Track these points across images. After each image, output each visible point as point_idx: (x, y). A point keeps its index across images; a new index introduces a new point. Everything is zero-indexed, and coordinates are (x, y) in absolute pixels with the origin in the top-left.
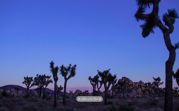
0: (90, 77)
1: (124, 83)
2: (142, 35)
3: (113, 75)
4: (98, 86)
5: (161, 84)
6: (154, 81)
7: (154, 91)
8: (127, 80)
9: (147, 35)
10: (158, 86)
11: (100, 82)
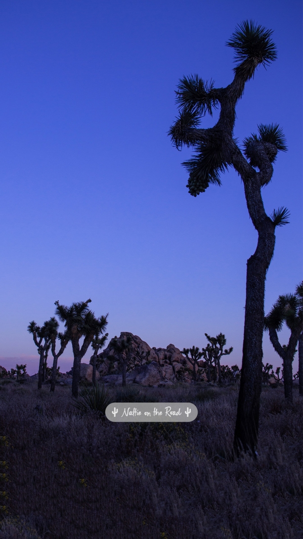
0: (33, 324)
1: (126, 344)
2: (188, 189)
3: (97, 316)
4: (53, 350)
5: (227, 352)
6: (208, 345)
7: (207, 374)
8: (135, 341)
9: (201, 188)
10: (217, 358)
11: (60, 336)
